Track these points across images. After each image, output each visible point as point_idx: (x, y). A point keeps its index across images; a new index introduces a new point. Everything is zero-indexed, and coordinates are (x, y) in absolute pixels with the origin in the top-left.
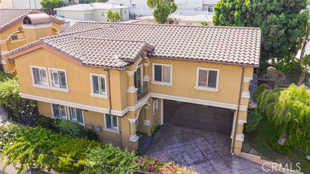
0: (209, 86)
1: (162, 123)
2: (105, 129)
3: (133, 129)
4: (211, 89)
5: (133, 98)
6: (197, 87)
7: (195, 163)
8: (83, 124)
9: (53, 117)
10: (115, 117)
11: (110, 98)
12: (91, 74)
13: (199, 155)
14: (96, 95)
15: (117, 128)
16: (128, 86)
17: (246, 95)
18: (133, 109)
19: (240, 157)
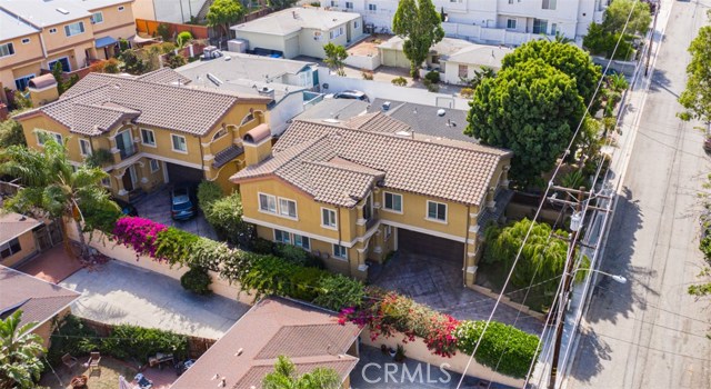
0: (439, 217)
1: (396, 248)
2: (333, 256)
3: (362, 259)
4: (441, 221)
5: (362, 230)
6: (427, 218)
7: (425, 294)
8: (309, 250)
9: (275, 240)
10: (343, 248)
11: (340, 230)
12: (322, 208)
13: (430, 286)
14: (326, 227)
15: (346, 256)
16: (357, 218)
17: (474, 229)
18: (362, 240)
19: (472, 290)
